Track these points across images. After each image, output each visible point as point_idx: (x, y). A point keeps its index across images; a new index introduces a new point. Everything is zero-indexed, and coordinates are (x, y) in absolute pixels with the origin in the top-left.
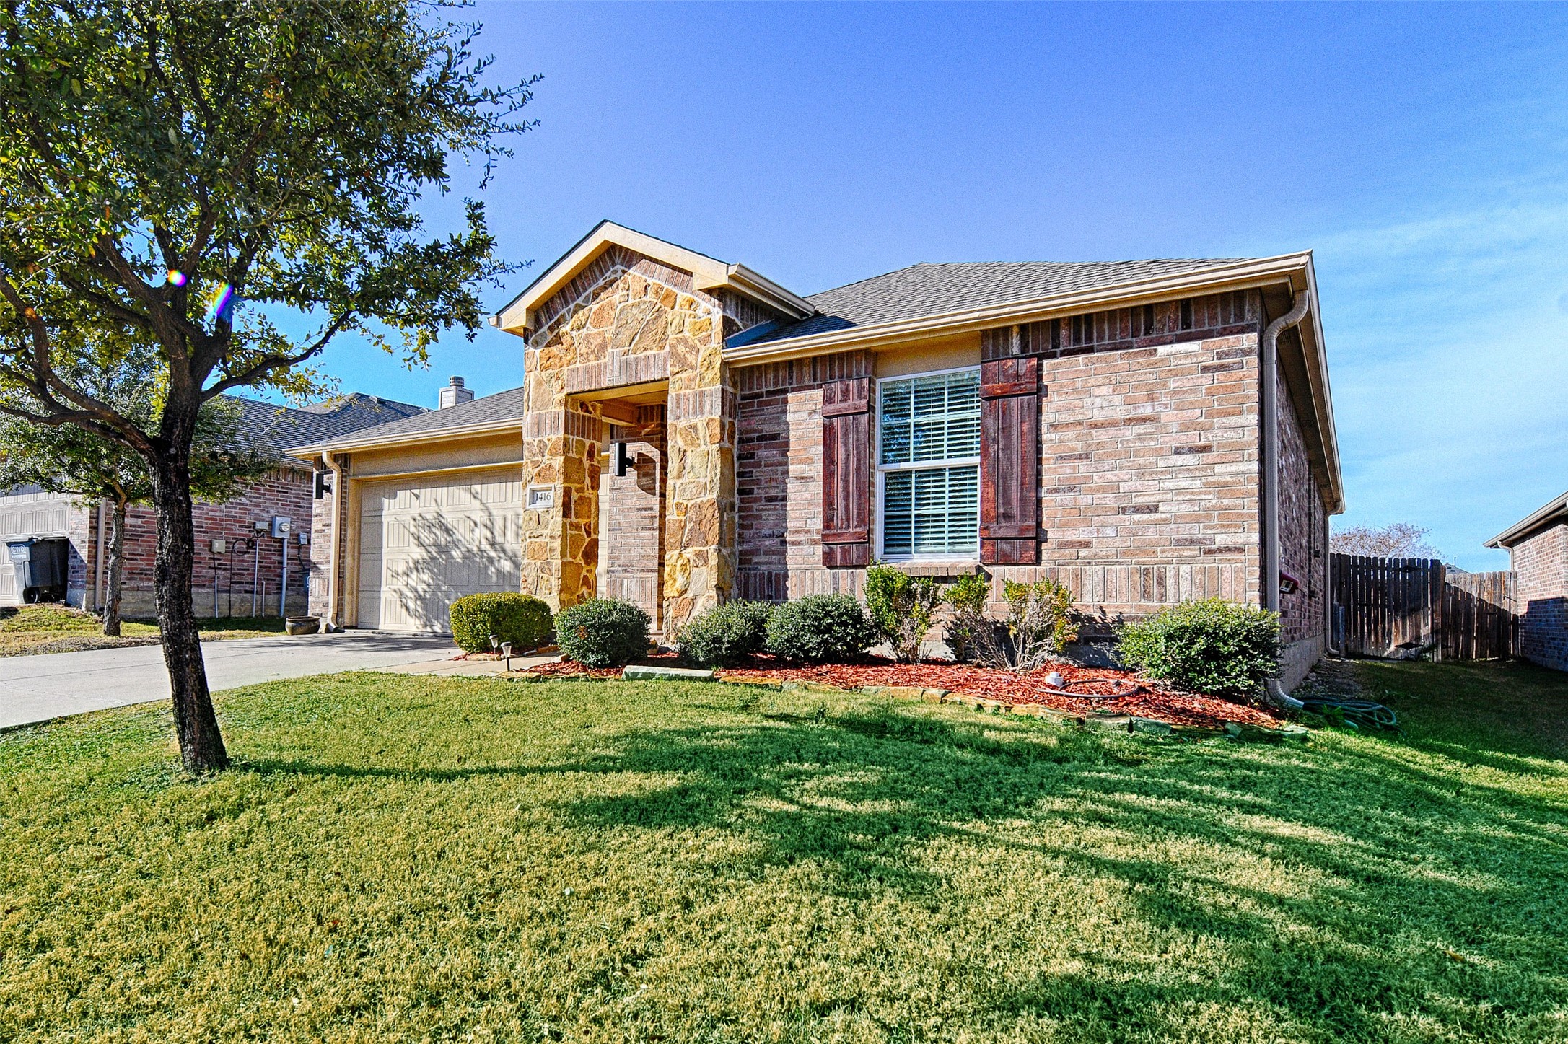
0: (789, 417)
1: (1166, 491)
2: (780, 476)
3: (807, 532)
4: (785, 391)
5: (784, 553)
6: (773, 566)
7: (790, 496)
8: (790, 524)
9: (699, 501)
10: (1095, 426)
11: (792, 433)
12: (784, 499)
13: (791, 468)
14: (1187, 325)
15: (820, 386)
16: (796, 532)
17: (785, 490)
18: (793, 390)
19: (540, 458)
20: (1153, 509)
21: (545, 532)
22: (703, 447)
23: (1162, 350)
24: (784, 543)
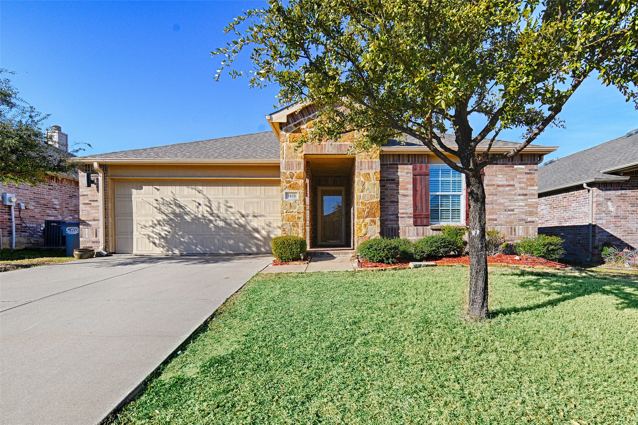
0: (399, 174)
1: (516, 206)
2: (395, 194)
3: (407, 213)
4: (397, 164)
5: (398, 220)
6: (393, 225)
7: (400, 201)
8: (400, 211)
9: (371, 201)
10: (498, 186)
11: (400, 179)
12: (398, 202)
13: (400, 191)
14: (522, 160)
15: (411, 164)
16: (403, 213)
17: (398, 199)
18: (400, 164)
19: (291, 180)
20: (513, 210)
21: (295, 211)
22: (373, 182)
23: (515, 167)
24: (398, 217)
